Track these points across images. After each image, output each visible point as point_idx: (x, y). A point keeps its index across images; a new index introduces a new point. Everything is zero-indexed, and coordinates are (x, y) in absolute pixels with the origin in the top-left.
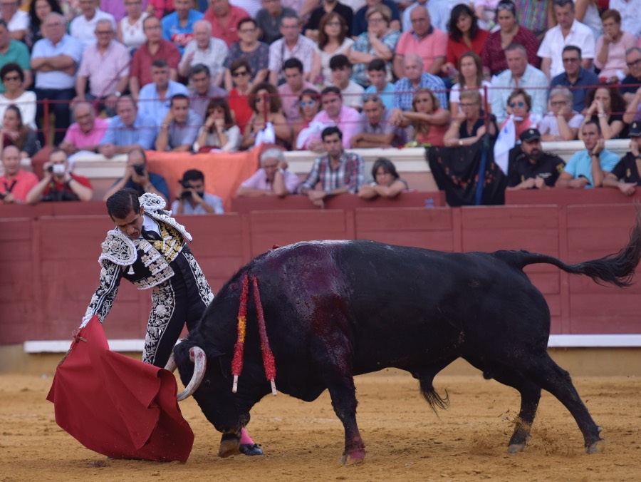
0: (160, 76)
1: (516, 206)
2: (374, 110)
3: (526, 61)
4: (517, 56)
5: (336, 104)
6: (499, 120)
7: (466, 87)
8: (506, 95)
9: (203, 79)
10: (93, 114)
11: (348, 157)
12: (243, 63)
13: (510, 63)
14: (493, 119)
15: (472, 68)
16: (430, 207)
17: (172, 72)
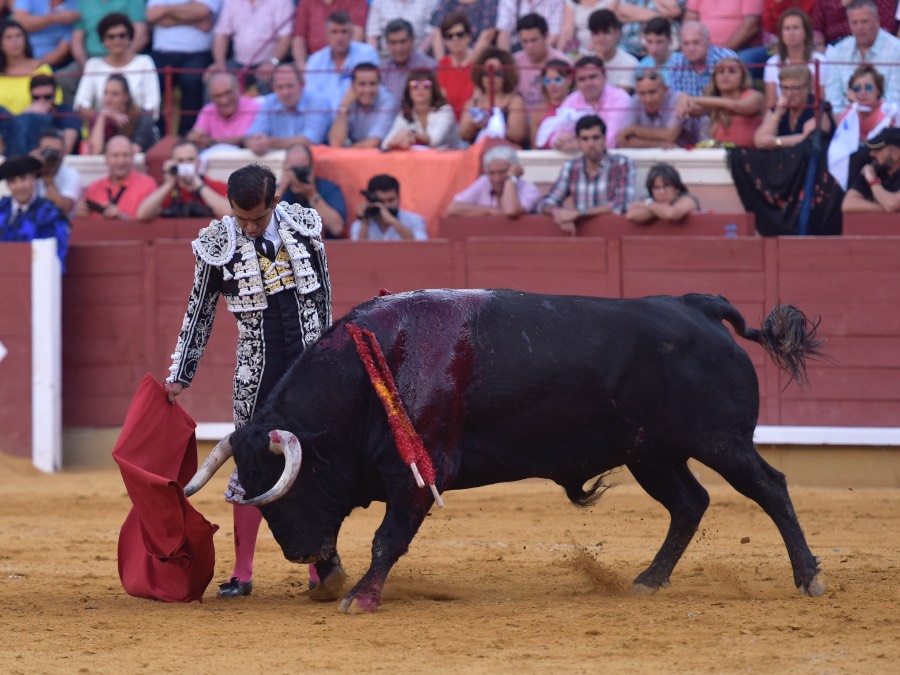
0: (339, 36)
1: (858, 237)
2: (652, 92)
3: (877, 24)
4: (866, 17)
5: (596, 81)
6: (836, 110)
7: (788, 61)
8: (847, 73)
9: (403, 41)
10: (237, 91)
11: (613, 160)
12: (460, 20)
13: (853, 27)
14: (828, 108)
15: (799, 33)
16: (731, 236)
17: (357, 30)
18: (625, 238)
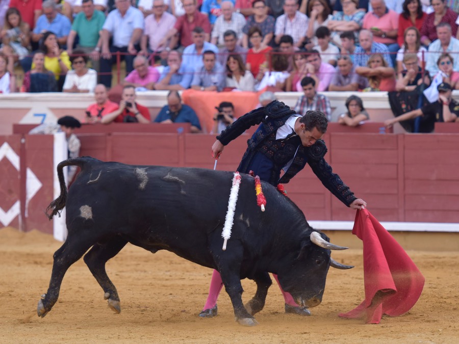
0: (198, 39)
1: (442, 134)
2: (345, 65)
3: (450, 34)
4: (446, 31)
5: (317, 62)
6: (431, 75)
7: (408, 51)
8: (437, 57)
9: (232, 40)
10: (147, 64)
12: (256, 30)
13: (439, 35)
14: (427, 73)
15: (414, 38)
16: (382, 133)
17: (207, 35)
18: (332, 133)
